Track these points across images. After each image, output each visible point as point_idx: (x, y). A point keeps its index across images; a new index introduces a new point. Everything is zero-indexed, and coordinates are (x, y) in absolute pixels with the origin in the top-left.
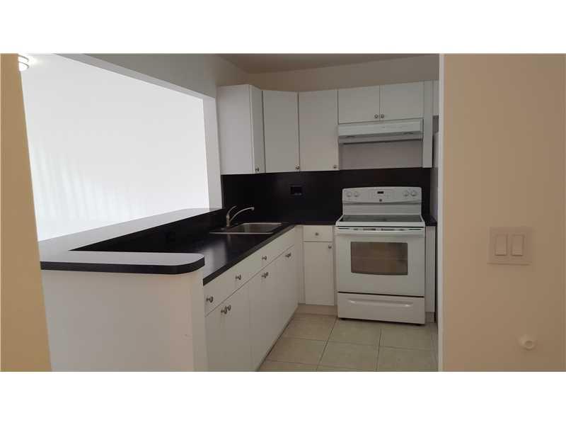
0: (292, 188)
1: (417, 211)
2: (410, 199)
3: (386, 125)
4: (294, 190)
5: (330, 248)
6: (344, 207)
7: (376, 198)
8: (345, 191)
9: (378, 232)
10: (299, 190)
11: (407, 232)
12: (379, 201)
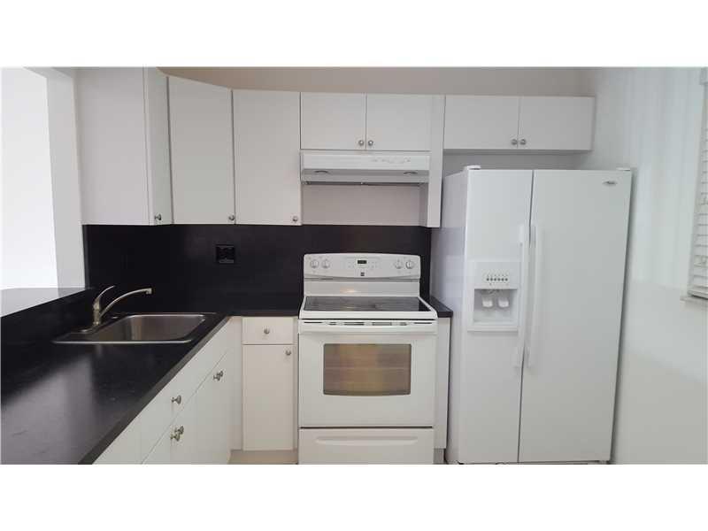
0: (218, 249)
1: (414, 291)
2: (405, 273)
3: (377, 157)
4: (220, 253)
5: (288, 354)
6: (306, 283)
7: (356, 270)
8: (309, 259)
9: (367, 328)
10: (231, 253)
11: (411, 327)
12: (359, 276)
